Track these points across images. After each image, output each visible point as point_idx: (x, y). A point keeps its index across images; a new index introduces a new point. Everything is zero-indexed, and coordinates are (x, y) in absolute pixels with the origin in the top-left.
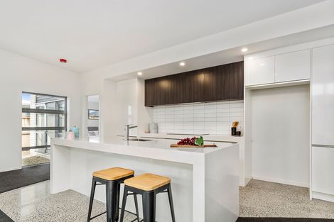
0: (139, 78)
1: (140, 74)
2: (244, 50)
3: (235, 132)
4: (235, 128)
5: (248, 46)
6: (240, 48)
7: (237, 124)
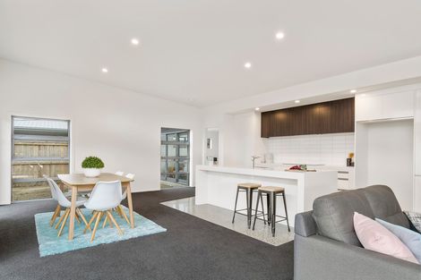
0: (256, 112)
1: (257, 109)
2: (353, 91)
3: (350, 163)
4: (350, 160)
5: (357, 89)
6: (349, 90)
7: (352, 155)
